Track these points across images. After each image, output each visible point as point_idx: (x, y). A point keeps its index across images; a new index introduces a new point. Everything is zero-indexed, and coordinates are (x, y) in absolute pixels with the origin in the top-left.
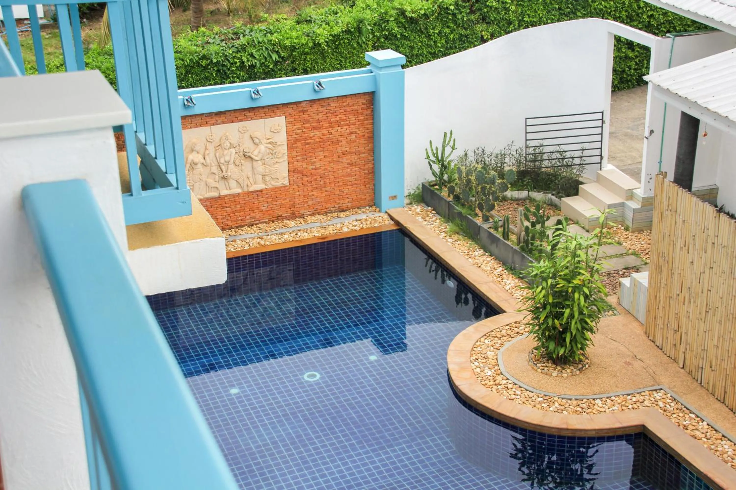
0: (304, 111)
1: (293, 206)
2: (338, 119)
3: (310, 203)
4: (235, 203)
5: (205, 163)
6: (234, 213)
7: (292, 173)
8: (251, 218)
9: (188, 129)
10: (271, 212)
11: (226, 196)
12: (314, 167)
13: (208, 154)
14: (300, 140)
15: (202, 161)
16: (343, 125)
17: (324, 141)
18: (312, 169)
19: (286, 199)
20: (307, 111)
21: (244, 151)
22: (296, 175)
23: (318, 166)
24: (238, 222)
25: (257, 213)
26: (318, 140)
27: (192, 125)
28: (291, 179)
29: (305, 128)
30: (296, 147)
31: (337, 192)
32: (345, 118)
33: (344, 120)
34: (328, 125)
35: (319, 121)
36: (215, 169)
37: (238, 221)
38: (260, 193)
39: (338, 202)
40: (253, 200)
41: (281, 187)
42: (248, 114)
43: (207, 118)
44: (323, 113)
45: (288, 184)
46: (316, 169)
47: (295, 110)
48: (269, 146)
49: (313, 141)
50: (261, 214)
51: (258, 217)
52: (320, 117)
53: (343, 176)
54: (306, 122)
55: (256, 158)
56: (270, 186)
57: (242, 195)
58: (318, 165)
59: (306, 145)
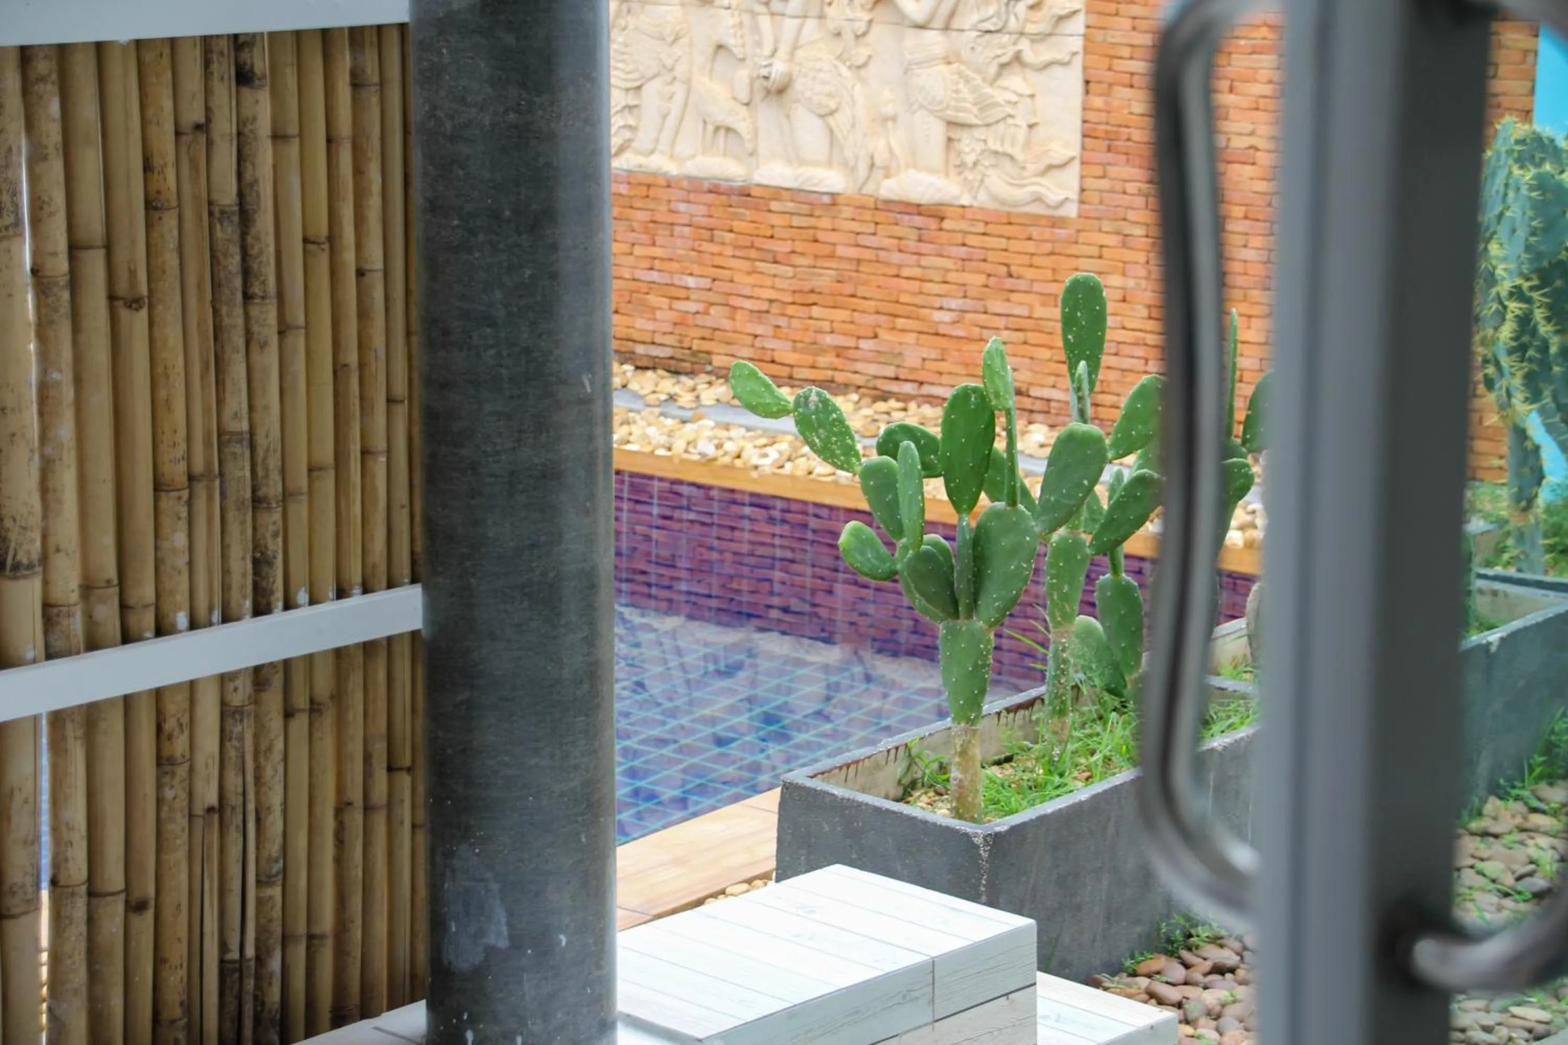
4: (814, 247)
7: (1099, 150)
8: (879, 357)
10: (974, 353)
11: (778, 193)
24: (822, 361)
25: (911, 339)
28: (1091, 180)
37: (823, 351)
38: (933, 224)
40: (896, 257)
41: (1033, 219)
45: (1073, 211)
51: (912, 359)
56: (983, 200)
57: (847, 212)
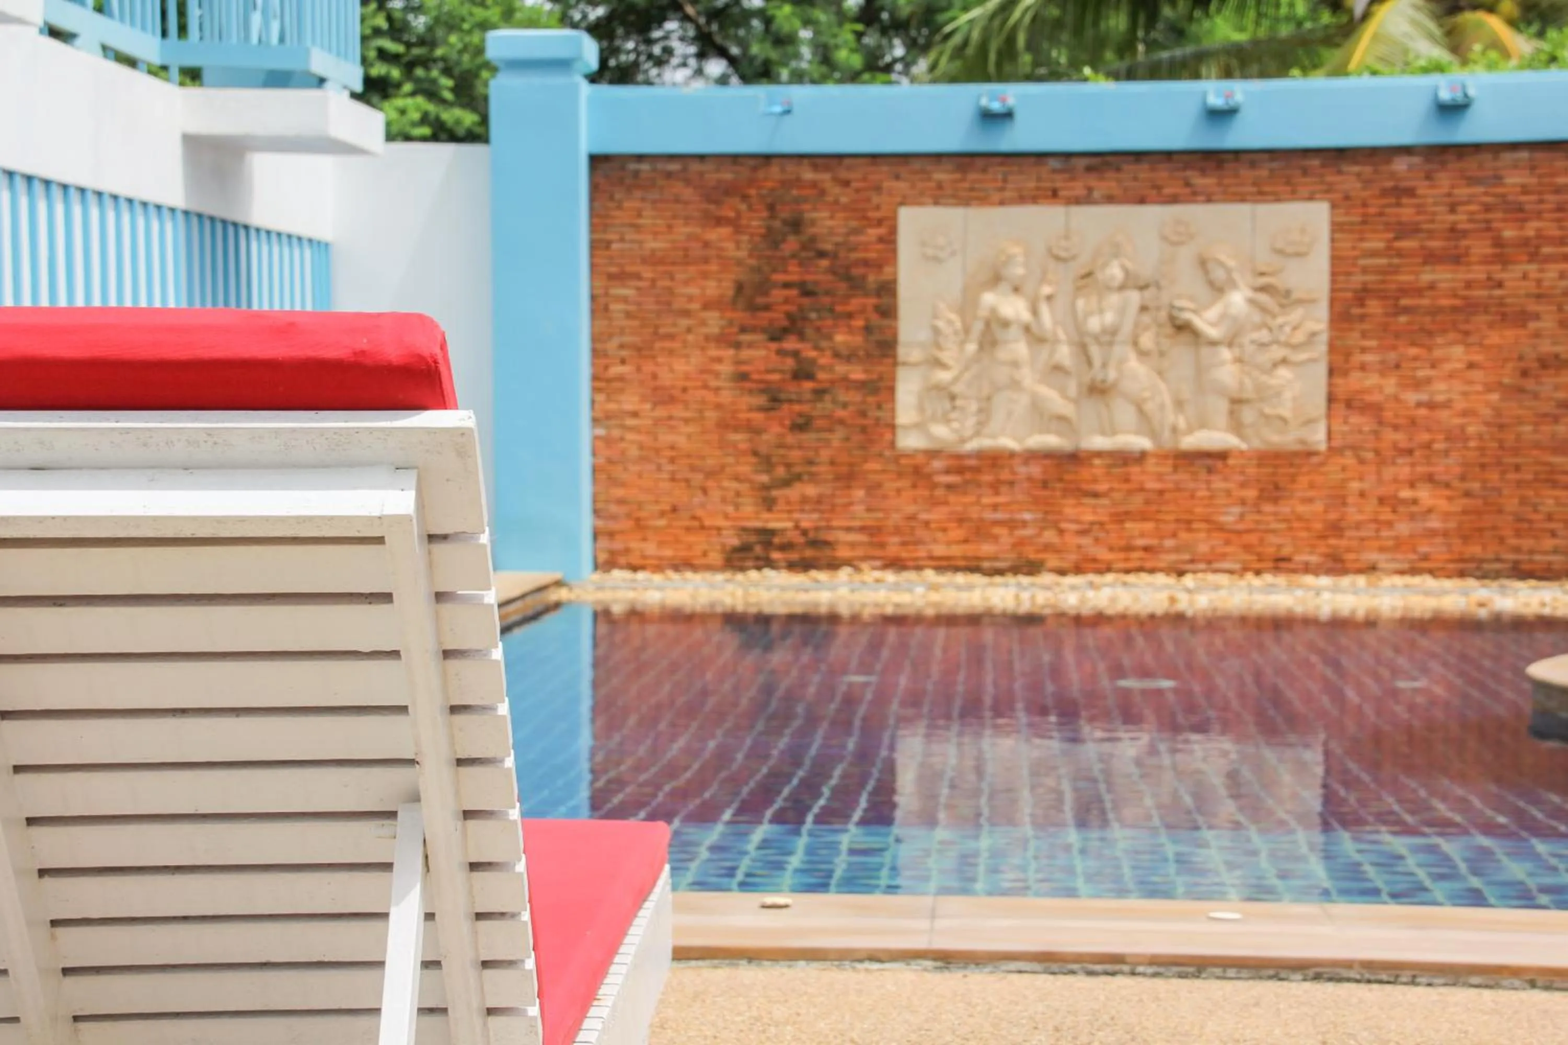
0: (1401, 192)
1: (1336, 529)
2: (1531, 233)
3: (1403, 528)
4: (1126, 486)
5: (1034, 328)
6: (1120, 518)
7: (1340, 408)
8: (1178, 549)
9: (992, 204)
10: (1252, 539)
12: (1424, 397)
13: (1049, 298)
14: (1382, 295)
15: (1026, 316)
16: (1549, 259)
17: (1470, 308)
18: (1419, 405)
19: (1310, 500)
20: (1411, 192)
21: (1172, 307)
22: (1355, 419)
23: (1440, 398)
24: (1133, 555)
25: (1202, 535)
26: (1445, 302)
27: (1008, 194)
28: (1335, 428)
29: (1400, 254)
30: (1362, 318)
31: (1511, 504)
32: (1557, 233)
33: (1552, 241)
34: (1489, 251)
35: (1454, 232)
36: (1064, 354)
37: (1133, 549)
38: (1218, 462)
39: (1513, 541)
40: (1192, 486)
41: (1296, 454)
42: (1199, 181)
43: (1058, 177)
44: (1473, 208)
45: (1323, 447)
46: (1431, 406)
47: (1367, 183)
48: (1263, 298)
49: (1425, 302)
50: (1217, 540)
52: (1460, 218)
53: (1537, 446)
54: (1404, 230)
55: (1213, 332)
57: (1153, 460)
58: (1440, 390)
59: (1396, 314)
